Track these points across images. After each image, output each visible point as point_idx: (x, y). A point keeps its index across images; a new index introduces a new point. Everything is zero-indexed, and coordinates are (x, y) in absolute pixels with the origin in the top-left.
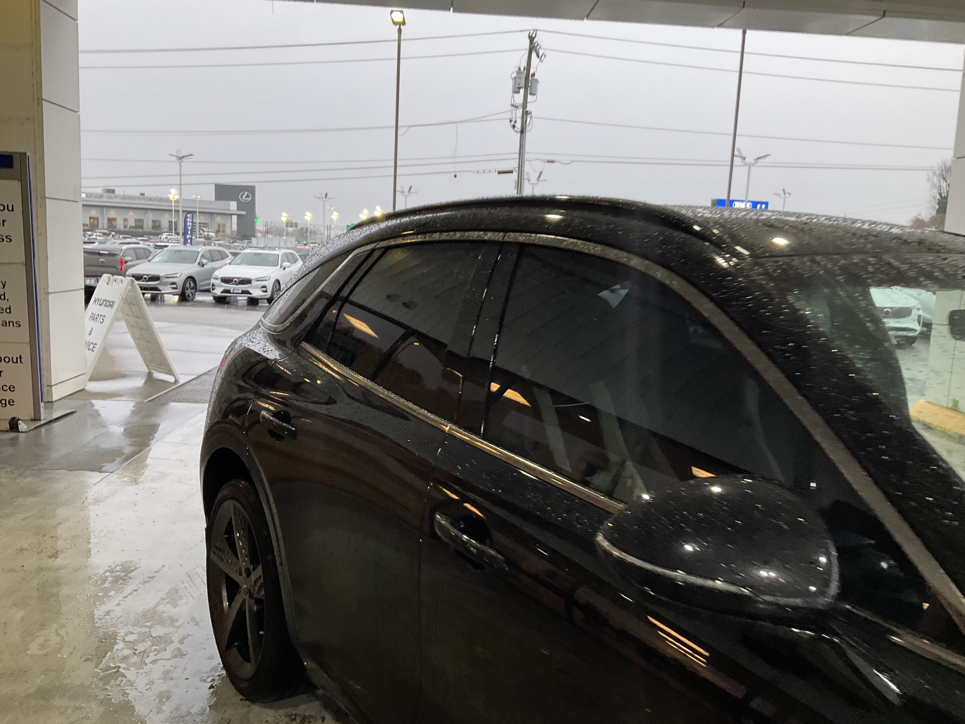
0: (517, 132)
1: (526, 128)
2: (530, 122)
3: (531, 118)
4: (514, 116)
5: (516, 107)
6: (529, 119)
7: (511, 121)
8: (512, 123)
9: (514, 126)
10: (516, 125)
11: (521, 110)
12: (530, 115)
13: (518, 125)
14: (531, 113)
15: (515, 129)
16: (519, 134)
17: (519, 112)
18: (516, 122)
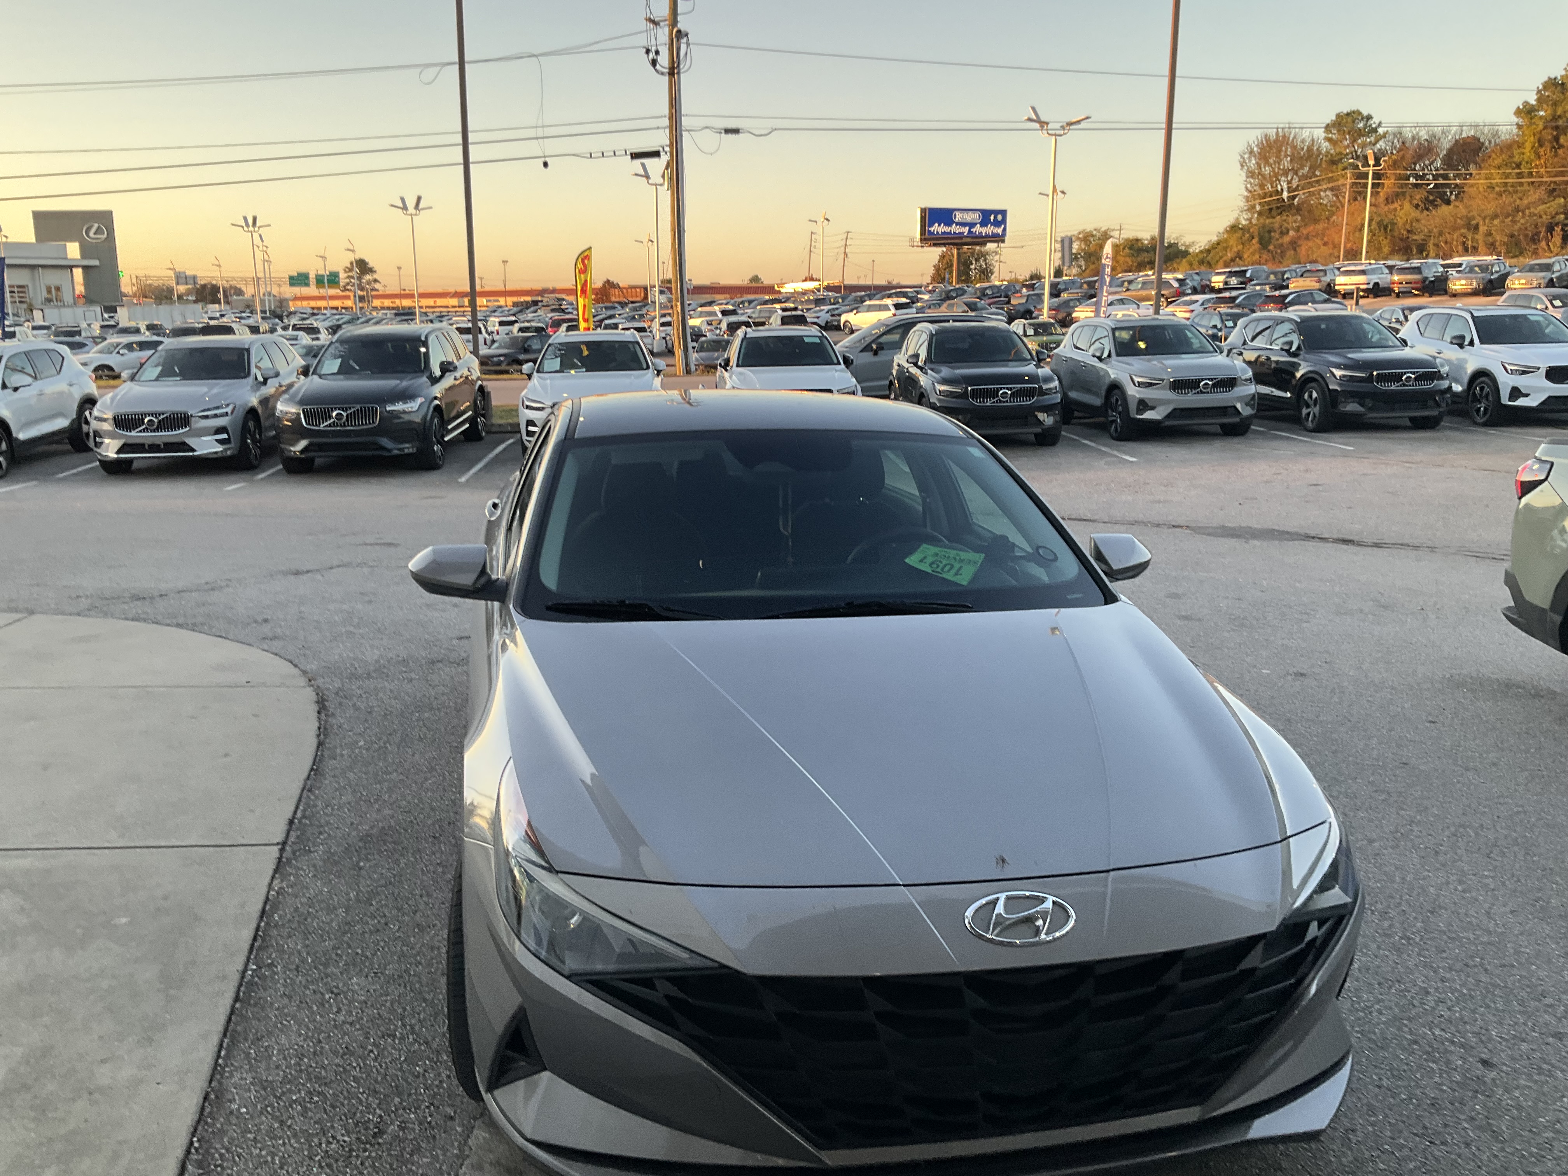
0: (662, 74)
1: (678, 66)
2: (686, 54)
3: (688, 44)
4: (654, 42)
5: (655, 23)
6: (683, 47)
7: (648, 51)
8: (652, 55)
9: (654, 63)
10: (659, 58)
11: (666, 30)
12: (684, 40)
13: (664, 60)
14: (687, 35)
15: (658, 67)
16: (667, 78)
17: (663, 34)
18: (657, 53)
